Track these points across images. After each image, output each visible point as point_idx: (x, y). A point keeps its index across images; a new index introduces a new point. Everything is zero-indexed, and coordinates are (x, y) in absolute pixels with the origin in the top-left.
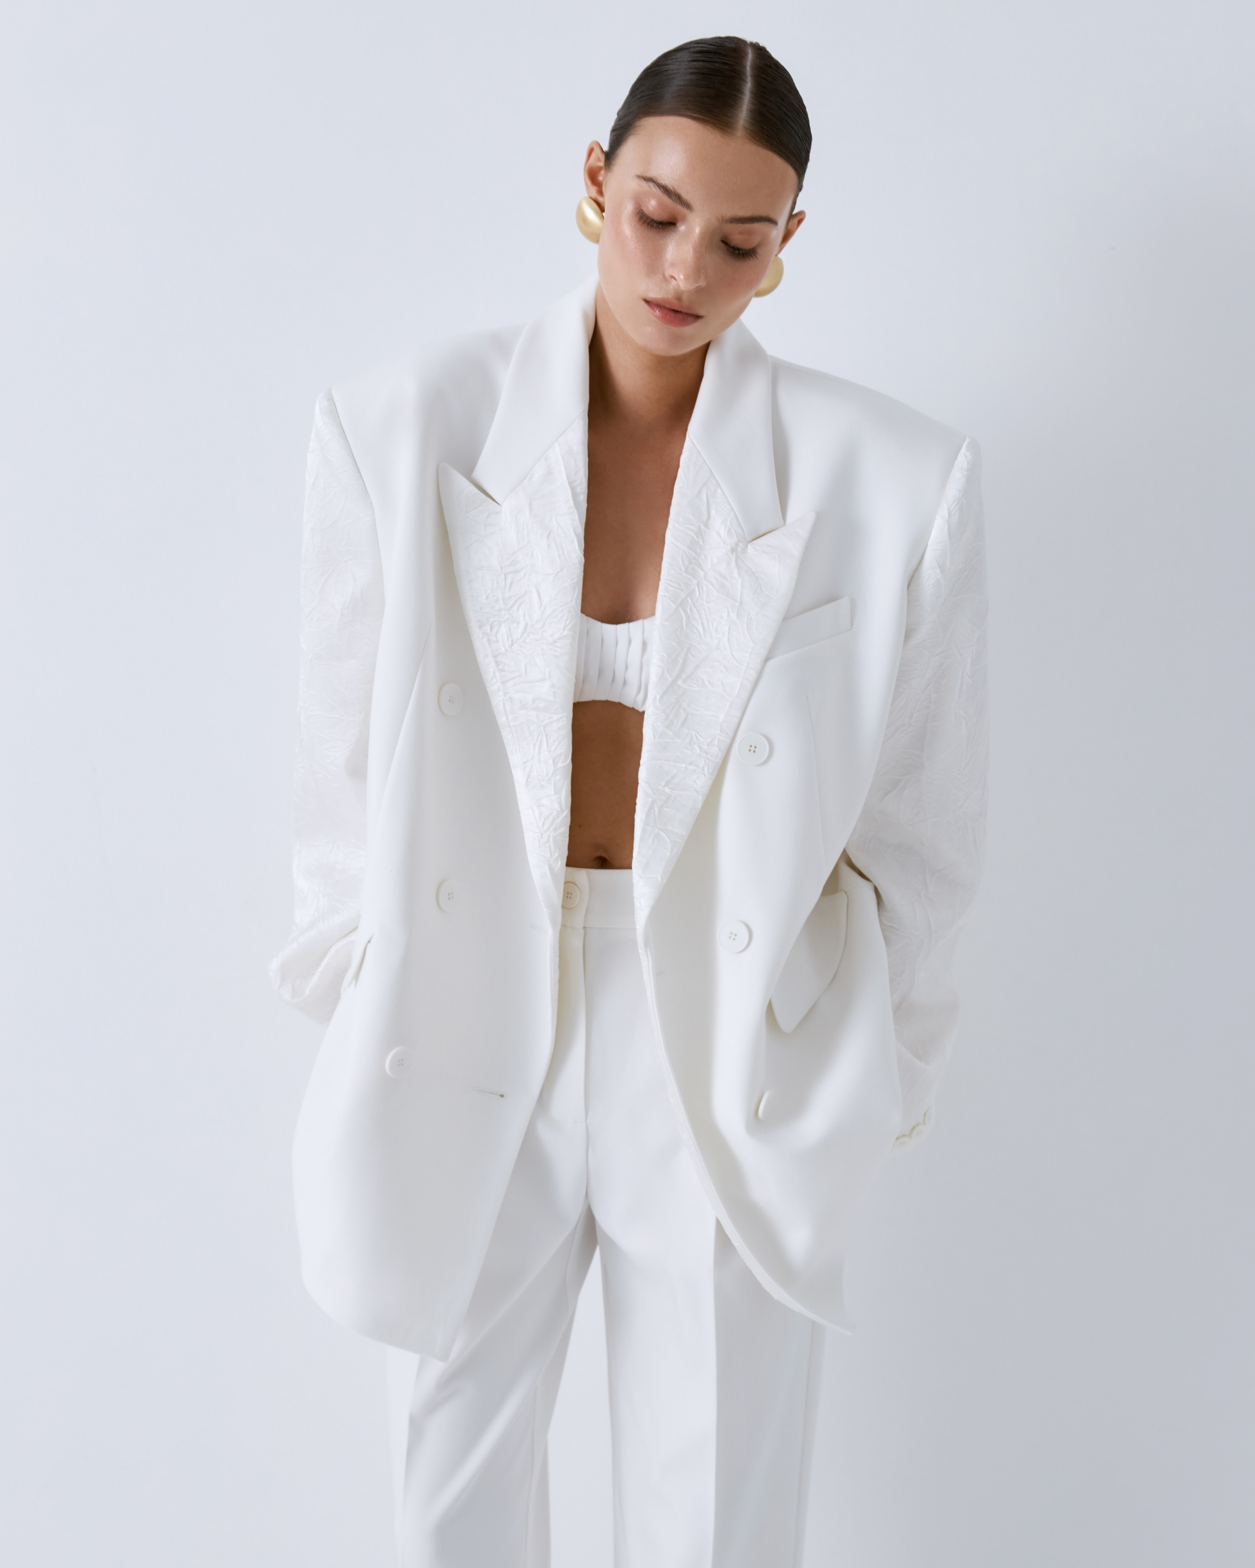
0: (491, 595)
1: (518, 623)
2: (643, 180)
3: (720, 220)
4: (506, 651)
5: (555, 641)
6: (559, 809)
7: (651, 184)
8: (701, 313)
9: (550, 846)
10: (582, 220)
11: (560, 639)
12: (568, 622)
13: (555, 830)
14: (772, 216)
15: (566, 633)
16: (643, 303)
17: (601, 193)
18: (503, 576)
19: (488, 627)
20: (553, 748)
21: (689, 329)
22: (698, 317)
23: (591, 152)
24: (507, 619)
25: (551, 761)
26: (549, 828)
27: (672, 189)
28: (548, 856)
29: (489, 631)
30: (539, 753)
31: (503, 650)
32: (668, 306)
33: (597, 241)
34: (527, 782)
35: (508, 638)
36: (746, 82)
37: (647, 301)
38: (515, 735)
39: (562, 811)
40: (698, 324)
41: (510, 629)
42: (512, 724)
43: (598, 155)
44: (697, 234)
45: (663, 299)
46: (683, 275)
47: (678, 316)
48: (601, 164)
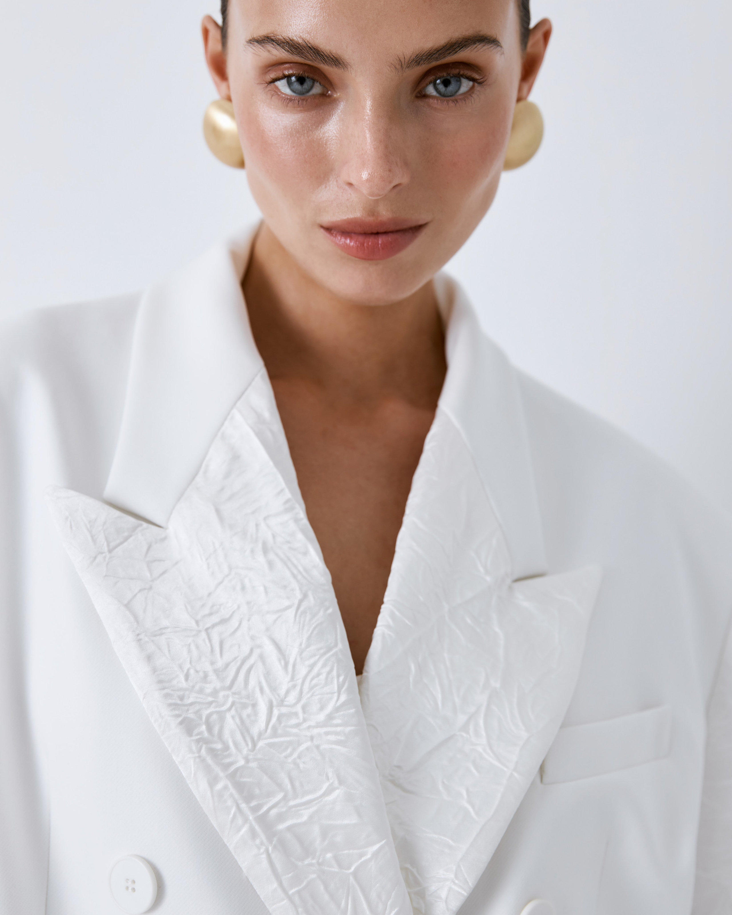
0: (192, 671)
2: (256, 44)
3: (397, 66)
5: (330, 717)
7: (269, 47)
11: (337, 709)
12: (341, 679)
15: (343, 698)
16: (323, 232)
17: (228, 87)
18: (204, 635)
19: (204, 728)
21: (409, 252)
22: (417, 228)
23: (206, 32)
24: (233, 704)
27: (300, 41)
29: (206, 734)
32: (358, 228)
33: (241, 164)
35: (244, 737)
37: (329, 229)
40: (422, 238)
43: (214, 34)
44: (368, 104)
45: (350, 222)
46: (365, 175)
47: (380, 240)
48: (219, 47)
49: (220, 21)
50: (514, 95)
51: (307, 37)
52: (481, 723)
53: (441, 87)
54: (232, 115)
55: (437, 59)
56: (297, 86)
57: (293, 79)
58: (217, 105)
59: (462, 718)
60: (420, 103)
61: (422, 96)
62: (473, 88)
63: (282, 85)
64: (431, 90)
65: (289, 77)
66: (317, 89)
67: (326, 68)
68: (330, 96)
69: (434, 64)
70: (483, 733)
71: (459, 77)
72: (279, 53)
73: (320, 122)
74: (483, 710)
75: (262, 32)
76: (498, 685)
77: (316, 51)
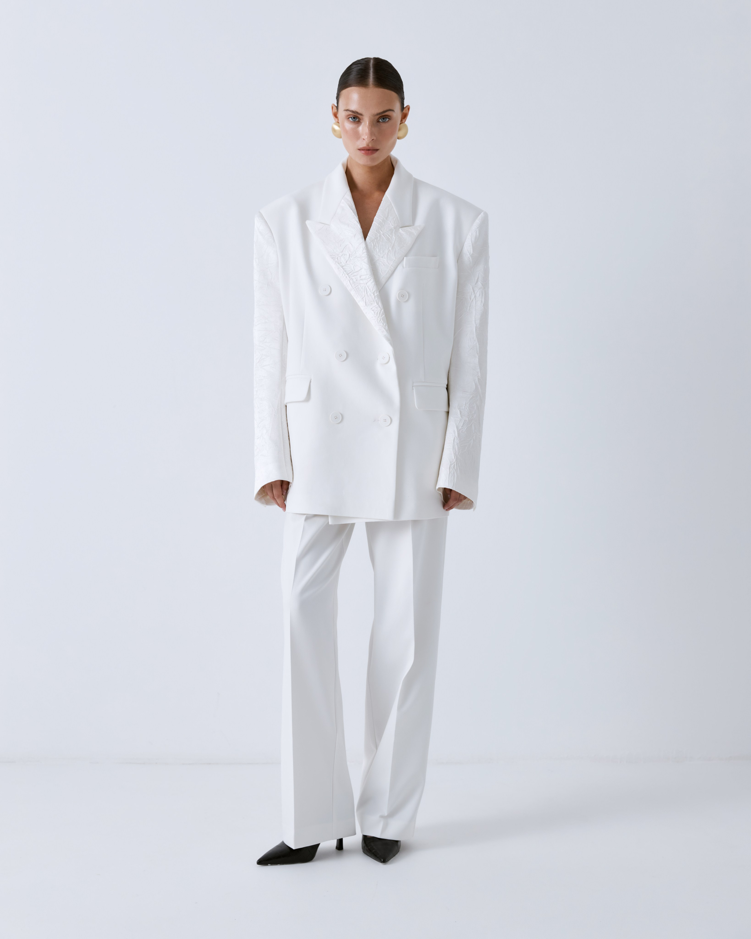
1: (346, 255)
2: (345, 111)
3: (373, 115)
4: (345, 265)
6: (380, 309)
7: (348, 111)
8: (378, 148)
9: (381, 322)
10: (334, 130)
13: (381, 316)
14: (391, 108)
16: (358, 150)
17: (338, 120)
20: (371, 290)
21: (376, 155)
22: (377, 150)
23: (332, 108)
25: (372, 294)
26: (379, 316)
28: (382, 325)
30: (367, 293)
31: (344, 265)
32: (365, 149)
33: (341, 137)
34: (366, 304)
36: (370, 70)
37: (359, 150)
38: (356, 291)
39: (382, 310)
40: (378, 153)
41: (344, 258)
42: (354, 287)
43: (335, 108)
44: (367, 123)
45: (364, 147)
46: (366, 137)
47: (370, 151)
48: (336, 111)
49: (336, 105)
50: (399, 122)
51: (356, 110)
52: (386, 256)
53: (383, 120)
54: (339, 126)
55: (381, 114)
56: (353, 119)
57: (352, 118)
58: (335, 124)
59: (382, 255)
60: (378, 123)
61: (378, 122)
62: (389, 120)
63: (350, 119)
64: (380, 120)
65: (351, 117)
66: (357, 120)
67: (359, 116)
68: (360, 121)
69: (381, 115)
70: (386, 258)
71: (386, 118)
72: (350, 113)
73: (358, 127)
74: (387, 253)
75: (347, 109)
76: (391, 249)
77: (357, 113)
